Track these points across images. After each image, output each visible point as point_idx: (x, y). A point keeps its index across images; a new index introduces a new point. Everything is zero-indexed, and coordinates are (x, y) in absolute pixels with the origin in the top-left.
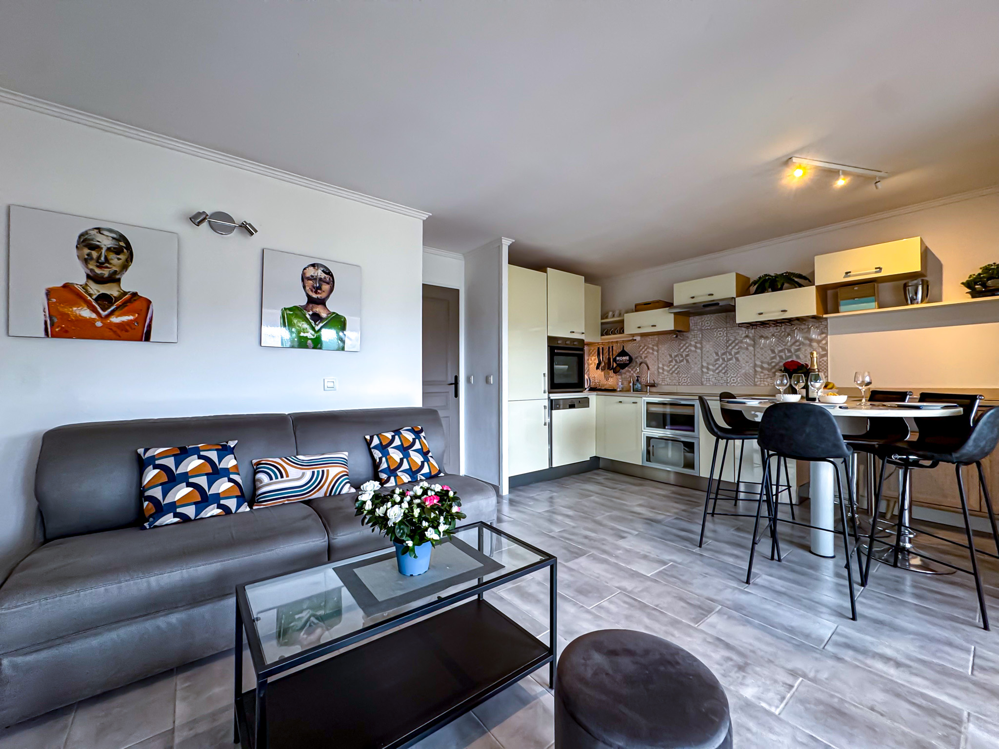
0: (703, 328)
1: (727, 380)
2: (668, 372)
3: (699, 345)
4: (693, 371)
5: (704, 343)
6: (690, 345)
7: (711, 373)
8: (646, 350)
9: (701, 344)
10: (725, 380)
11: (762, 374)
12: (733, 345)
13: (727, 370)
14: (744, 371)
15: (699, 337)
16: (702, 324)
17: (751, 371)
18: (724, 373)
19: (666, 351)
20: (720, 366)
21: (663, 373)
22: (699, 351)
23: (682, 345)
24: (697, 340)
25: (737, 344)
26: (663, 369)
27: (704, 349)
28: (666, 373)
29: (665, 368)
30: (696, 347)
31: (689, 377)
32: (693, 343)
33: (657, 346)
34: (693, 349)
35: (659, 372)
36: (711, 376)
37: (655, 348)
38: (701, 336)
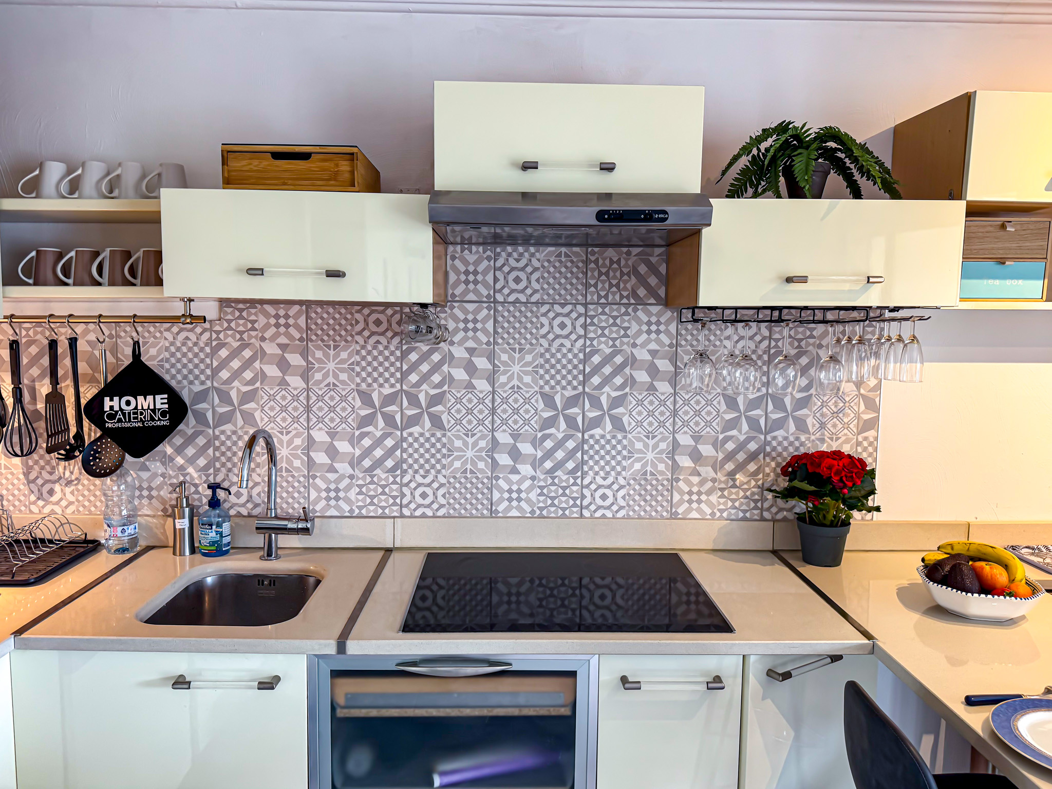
0: (500, 298)
1: (583, 497)
2: (354, 463)
3: (482, 363)
4: (457, 464)
5: (504, 357)
6: (449, 358)
7: (526, 469)
8: (247, 364)
9: (491, 357)
10: (575, 499)
11: (695, 480)
12: (607, 370)
13: (583, 462)
14: (637, 466)
15: (485, 331)
16: (496, 280)
17: (661, 467)
18: (572, 472)
19: (343, 376)
20: (560, 444)
21: (332, 469)
22: (482, 385)
23: (413, 357)
24: (476, 339)
25: (618, 370)
26: (332, 452)
27: (503, 379)
28: (343, 467)
29: (343, 446)
30: (471, 369)
31: (442, 485)
32: (459, 352)
33: (305, 354)
34: (460, 374)
35: (311, 463)
36: (528, 483)
37: (295, 359)
38: (490, 326)
